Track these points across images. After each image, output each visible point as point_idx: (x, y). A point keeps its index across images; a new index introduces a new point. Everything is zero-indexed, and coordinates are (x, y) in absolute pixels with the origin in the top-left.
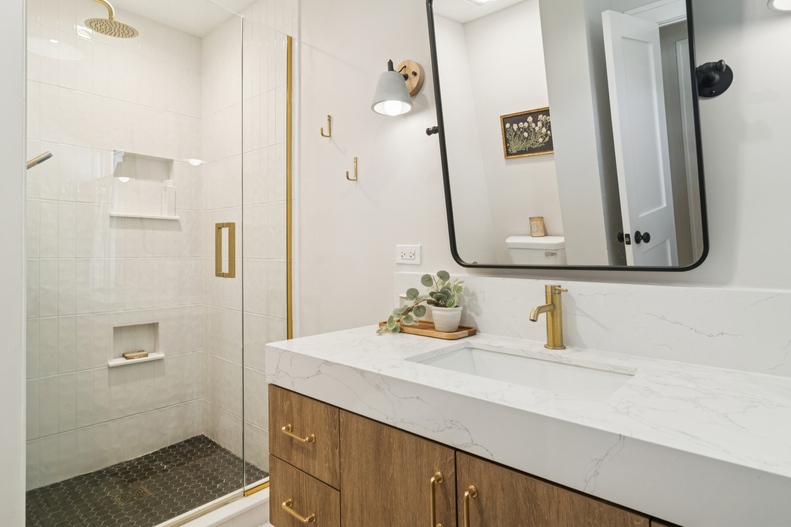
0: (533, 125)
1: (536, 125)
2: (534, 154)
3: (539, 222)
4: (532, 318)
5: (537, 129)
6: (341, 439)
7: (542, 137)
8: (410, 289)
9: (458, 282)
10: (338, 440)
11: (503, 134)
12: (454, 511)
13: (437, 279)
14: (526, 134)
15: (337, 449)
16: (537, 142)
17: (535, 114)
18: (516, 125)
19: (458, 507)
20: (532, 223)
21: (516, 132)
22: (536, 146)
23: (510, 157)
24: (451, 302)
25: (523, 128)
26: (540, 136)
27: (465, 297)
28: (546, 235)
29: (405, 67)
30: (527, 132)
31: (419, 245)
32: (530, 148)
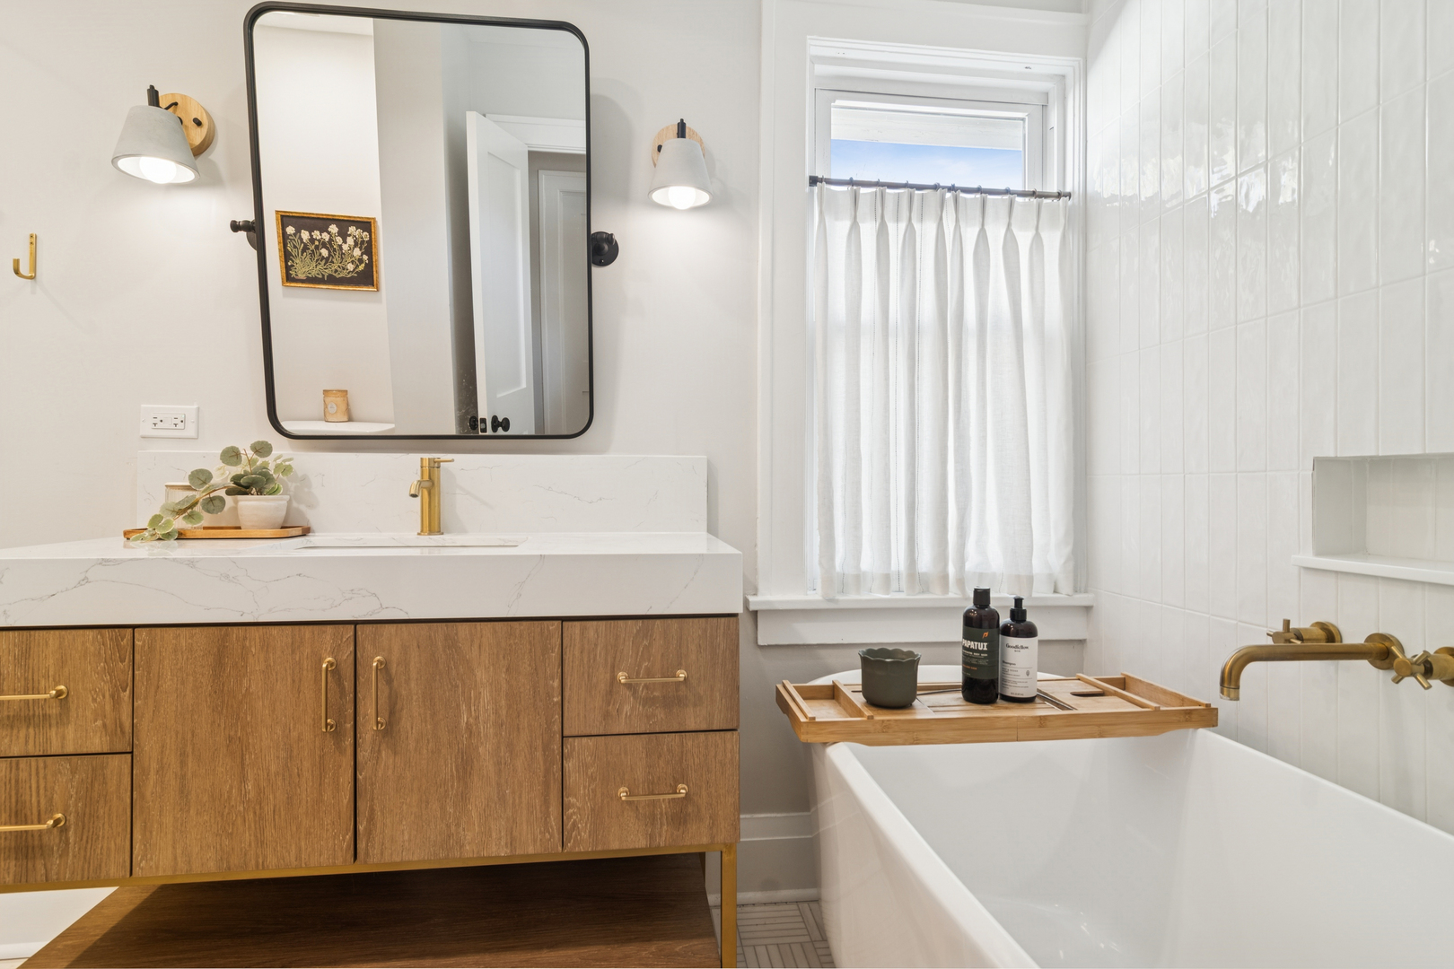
0: (339, 240)
1: (345, 242)
2: (337, 288)
3: (339, 400)
4: (413, 492)
5: (345, 247)
6: (136, 672)
7: (352, 262)
8: (196, 471)
9: (282, 459)
10: (130, 675)
11: (279, 243)
12: (352, 695)
13: (250, 453)
14: (325, 252)
15: (125, 691)
16: (344, 269)
17: (344, 223)
18: (307, 233)
19: (358, 689)
20: (328, 400)
21: (305, 245)
22: (341, 275)
23: (293, 285)
24: (273, 488)
25: (319, 241)
26: (349, 260)
27: (290, 484)
28: (350, 420)
29: (176, 104)
30: (327, 248)
31: (195, 407)
32: (330, 276)
